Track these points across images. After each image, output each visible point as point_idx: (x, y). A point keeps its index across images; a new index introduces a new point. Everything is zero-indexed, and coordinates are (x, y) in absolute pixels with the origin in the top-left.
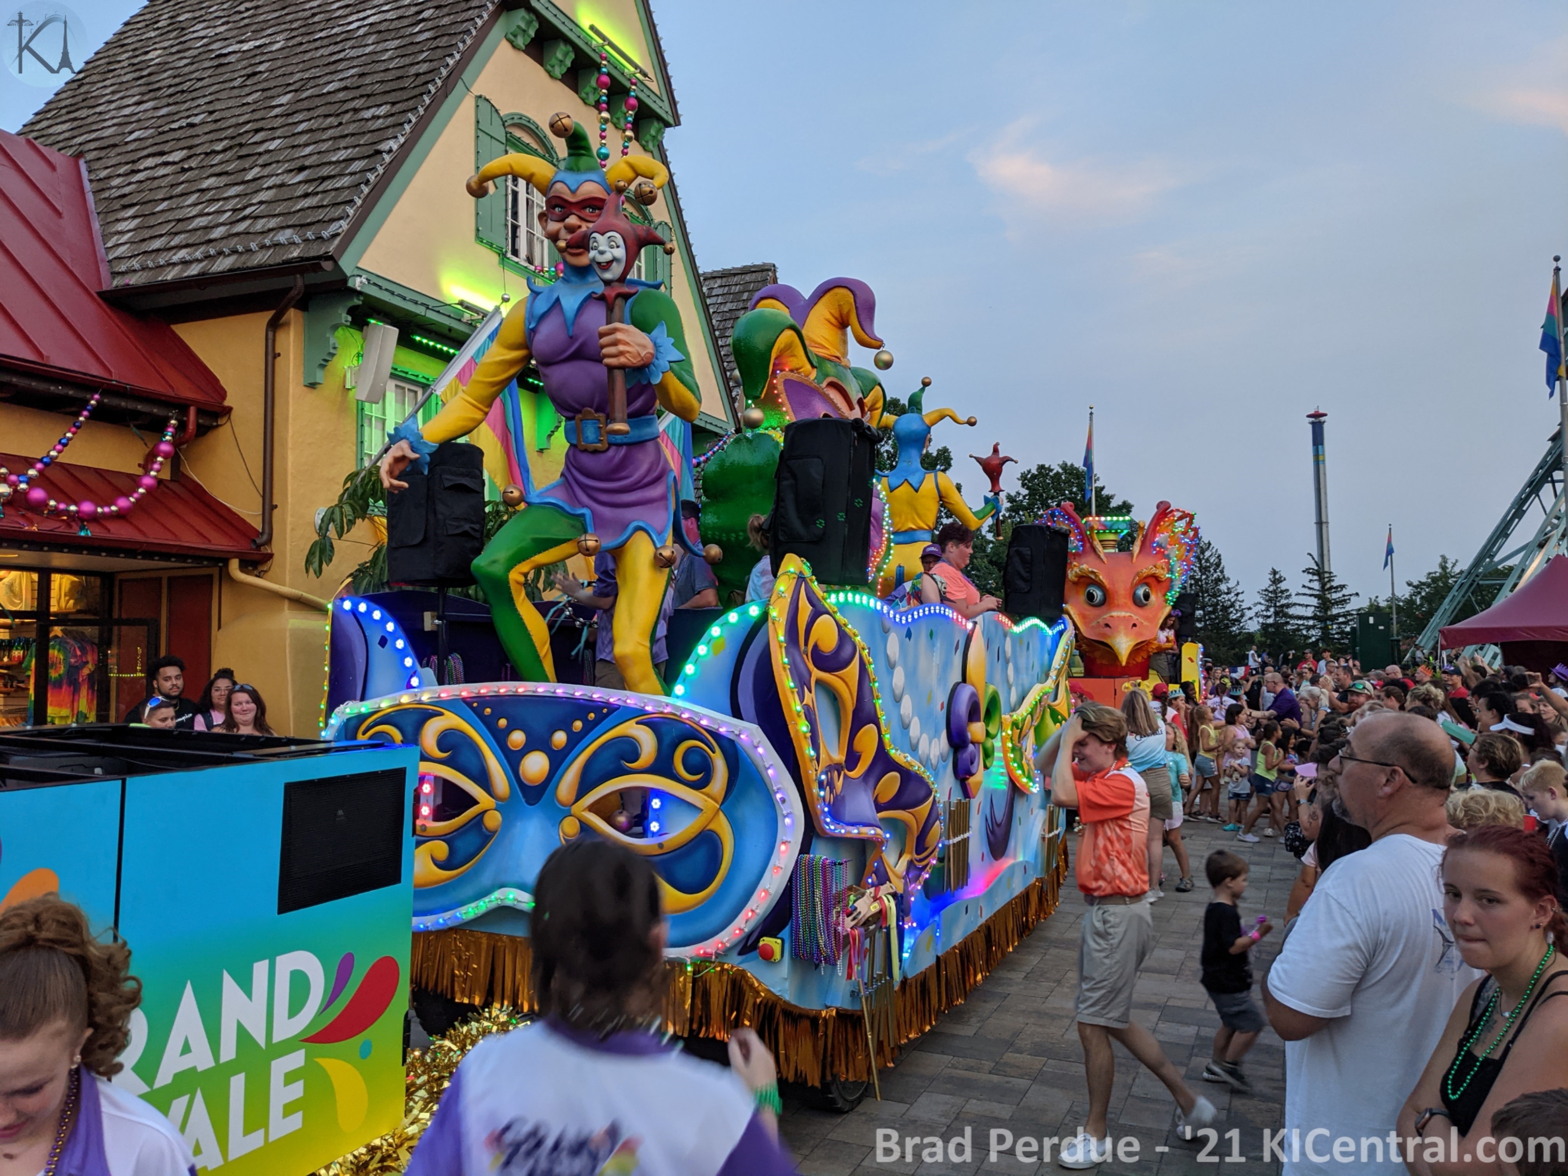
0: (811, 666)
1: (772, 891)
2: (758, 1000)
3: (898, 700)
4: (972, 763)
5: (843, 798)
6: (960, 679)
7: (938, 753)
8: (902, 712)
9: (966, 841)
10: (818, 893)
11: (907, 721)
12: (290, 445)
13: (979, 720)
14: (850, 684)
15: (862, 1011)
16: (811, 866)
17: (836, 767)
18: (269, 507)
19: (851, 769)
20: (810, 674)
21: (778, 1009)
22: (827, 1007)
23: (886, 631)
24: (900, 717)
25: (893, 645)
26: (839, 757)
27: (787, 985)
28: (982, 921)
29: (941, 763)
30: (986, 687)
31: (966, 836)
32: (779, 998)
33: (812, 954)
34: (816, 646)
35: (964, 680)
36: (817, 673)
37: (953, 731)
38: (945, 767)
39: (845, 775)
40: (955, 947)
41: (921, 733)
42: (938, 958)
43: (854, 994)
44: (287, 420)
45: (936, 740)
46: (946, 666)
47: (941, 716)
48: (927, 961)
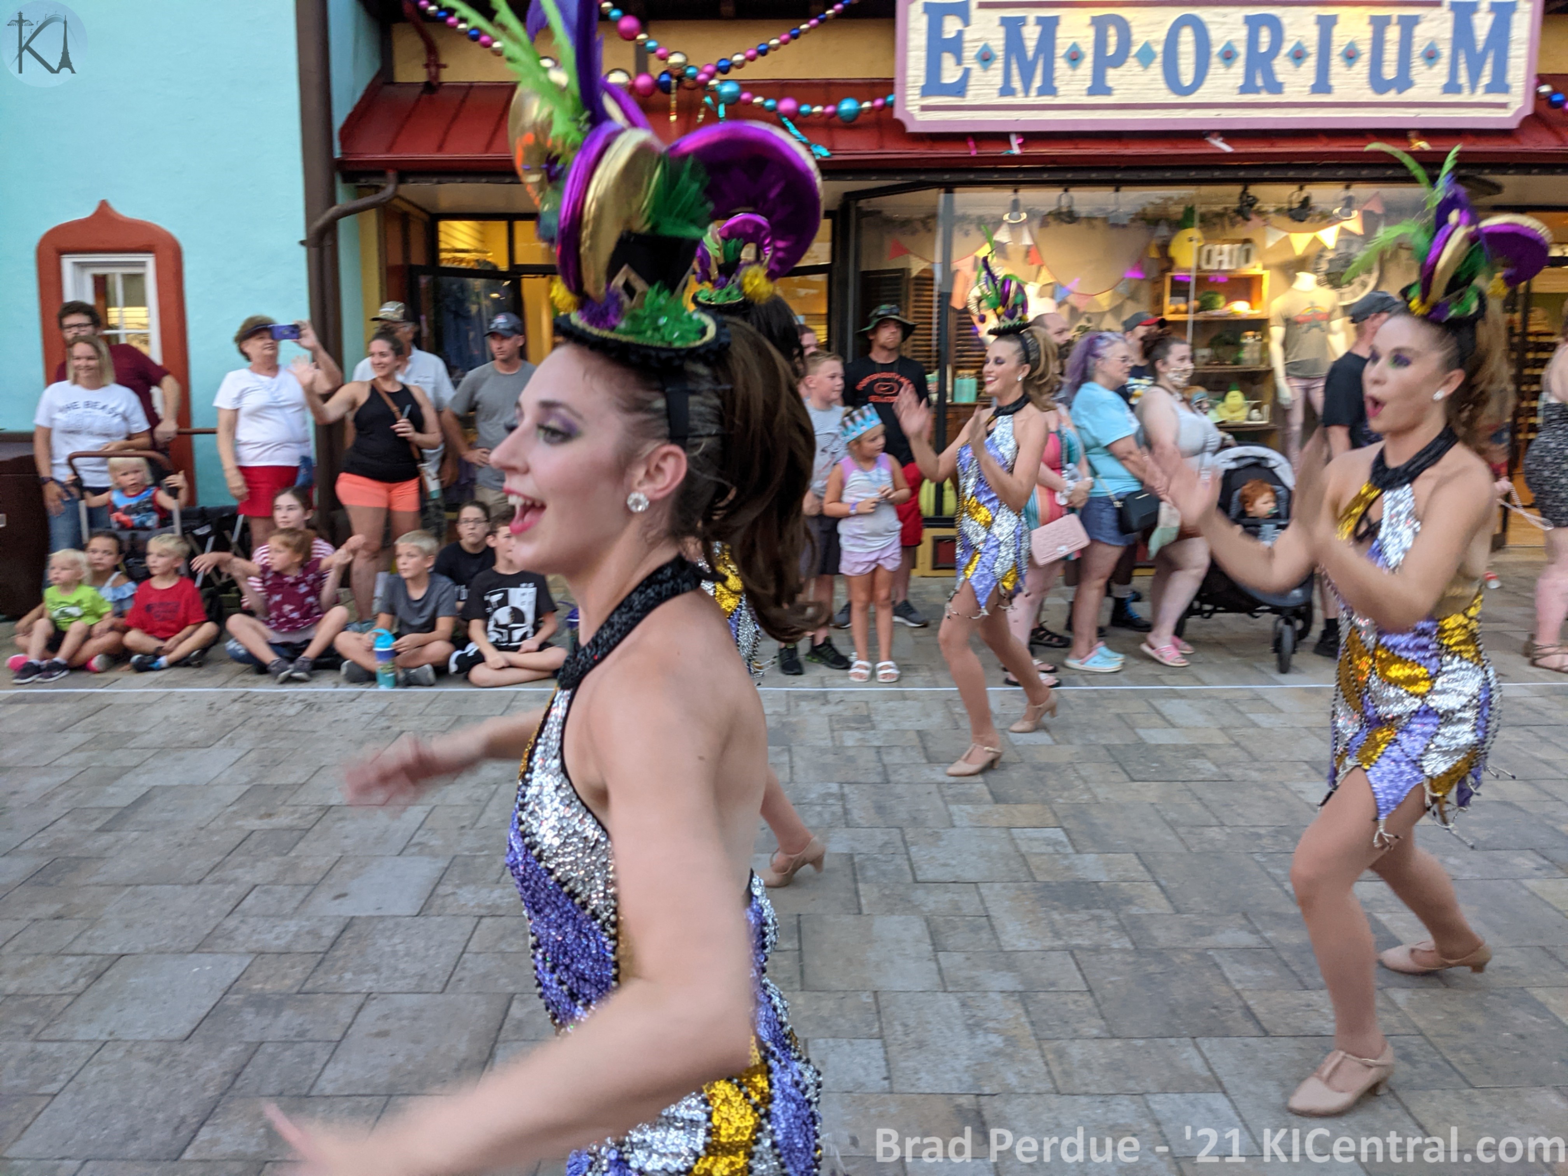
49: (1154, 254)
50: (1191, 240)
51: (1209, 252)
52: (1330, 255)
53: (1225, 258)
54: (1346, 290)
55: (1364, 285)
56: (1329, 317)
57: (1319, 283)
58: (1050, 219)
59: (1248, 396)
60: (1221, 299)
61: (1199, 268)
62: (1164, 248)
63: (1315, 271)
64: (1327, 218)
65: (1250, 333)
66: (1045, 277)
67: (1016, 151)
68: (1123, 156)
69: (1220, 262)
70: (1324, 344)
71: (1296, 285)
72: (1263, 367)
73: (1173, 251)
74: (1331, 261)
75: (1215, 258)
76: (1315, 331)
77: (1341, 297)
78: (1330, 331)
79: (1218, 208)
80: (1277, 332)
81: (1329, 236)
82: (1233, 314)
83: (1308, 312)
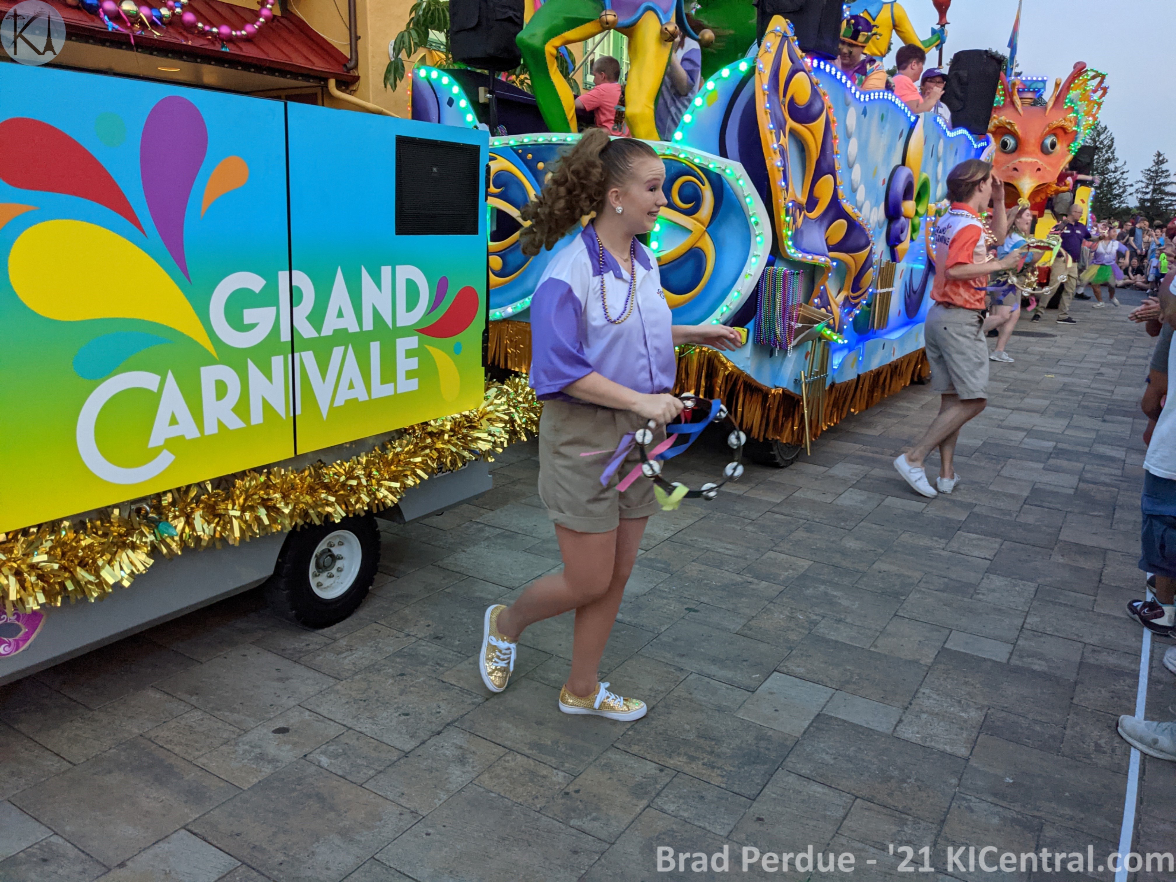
0: (787, 116)
1: (743, 292)
2: (727, 373)
3: (850, 167)
4: (902, 232)
5: (802, 232)
6: (900, 163)
7: (876, 220)
8: (853, 177)
9: (889, 295)
10: (779, 295)
11: (855, 186)
13: (911, 199)
14: (817, 137)
15: (802, 397)
16: (774, 275)
17: (799, 206)
18: (354, 38)
19: (809, 212)
20: (785, 122)
21: (741, 379)
22: (776, 387)
23: (847, 105)
24: (851, 181)
25: (852, 117)
26: (803, 199)
27: (749, 363)
28: (894, 359)
29: (878, 229)
30: (920, 174)
31: (890, 290)
32: (742, 372)
33: (770, 341)
34: (792, 100)
35: (904, 163)
36: (791, 123)
37: (890, 204)
38: (880, 233)
39: (805, 216)
40: (872, 371)
41: (865, 200)
42: (859, 376)
43: (797, 382)
45: (875, 209)
46: (890, 149)
47: (883, 189)
48: (850, 375)
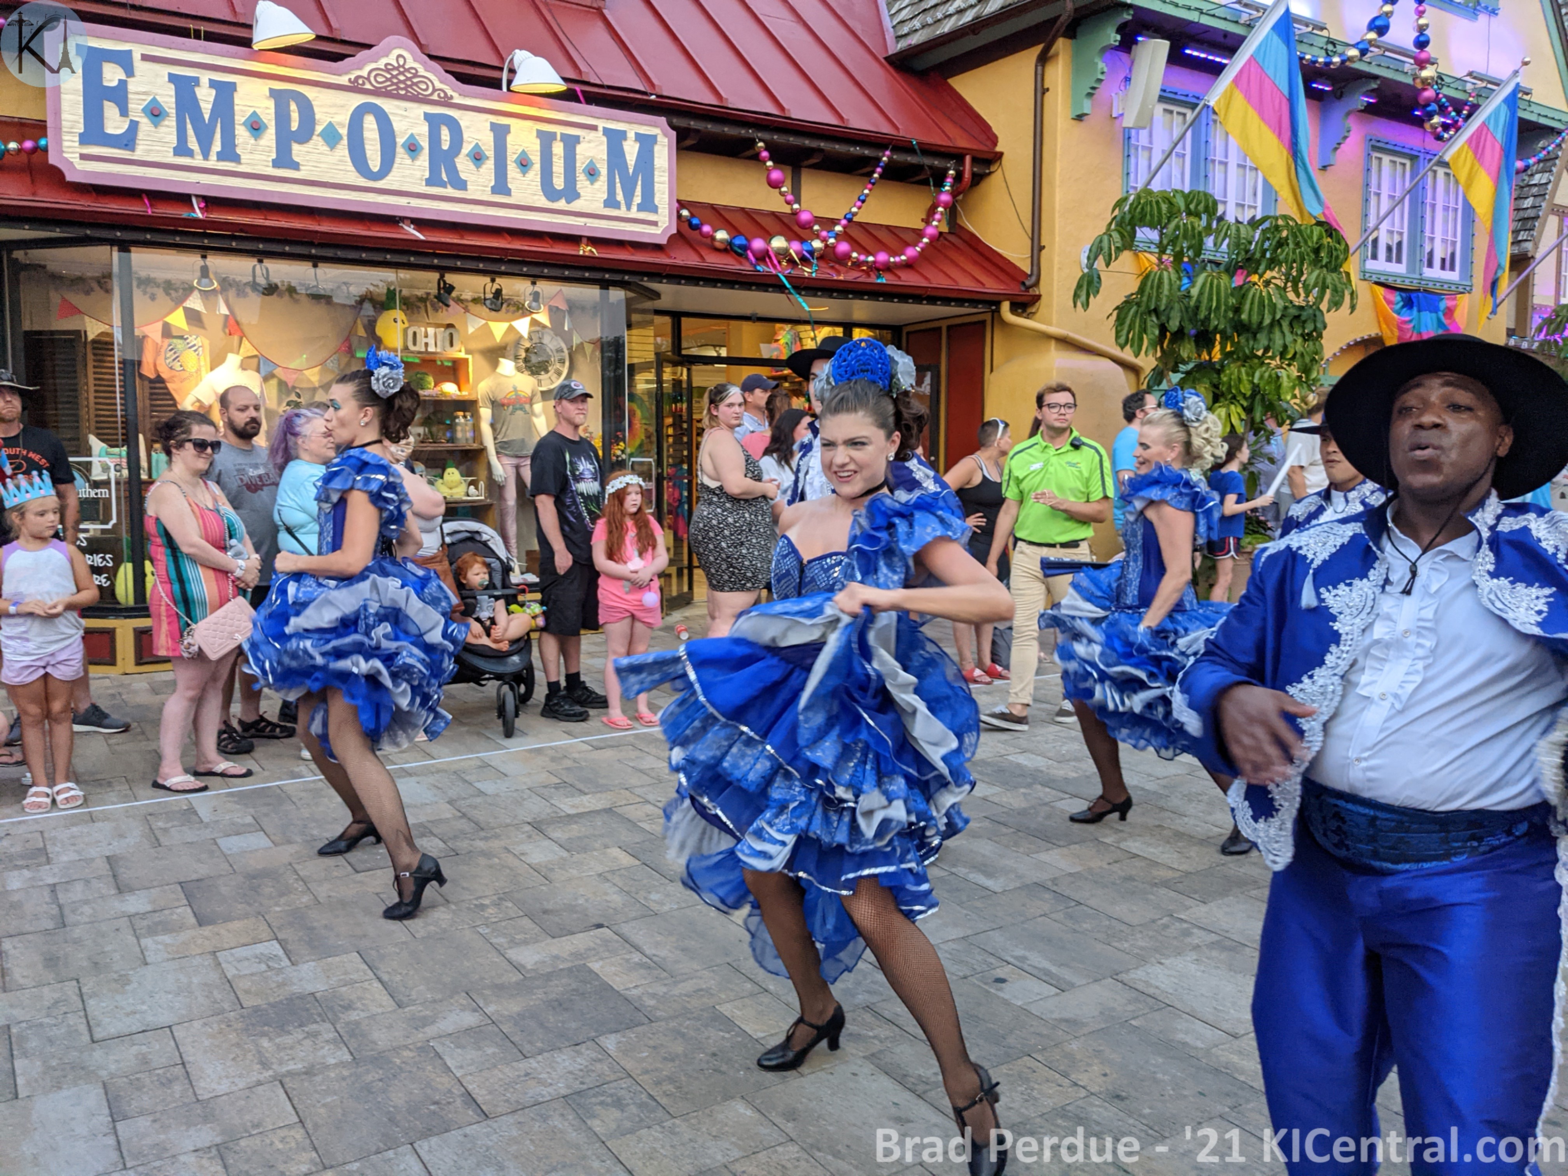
12: (1058, 183)
18: (1037, 248)
44: (1055, 156)
49: (362, 332)
50: (395, 321)
51: (415, 334)
52: (527, 345)
53: (431, 341)
54: (543, 376)
55: (559, 374)
56: (531, 401)
57: (519, 369)
58: (248, 290)
59: (465, 474)
60: (431, 379)
61: (406, 348)
62: (371, 326)
63: (516, 358)
64: (520, 309)
65: (461, 414)
66: (247, 349)
67: (199, 215)
68: (317, 232)
69: (426, 344)
70: (530, 427)
71: (499, 370)
72: (475, 446)
73: (379, 331)
74: (527, 350)
75: (421, 340)
76: (519, 413)
77: (540, 381)
78: (533, 414)
79: (420, 293)
80: (486, 413)
81: (523, 326)
82: (443, 394)
83: (512, 395)
